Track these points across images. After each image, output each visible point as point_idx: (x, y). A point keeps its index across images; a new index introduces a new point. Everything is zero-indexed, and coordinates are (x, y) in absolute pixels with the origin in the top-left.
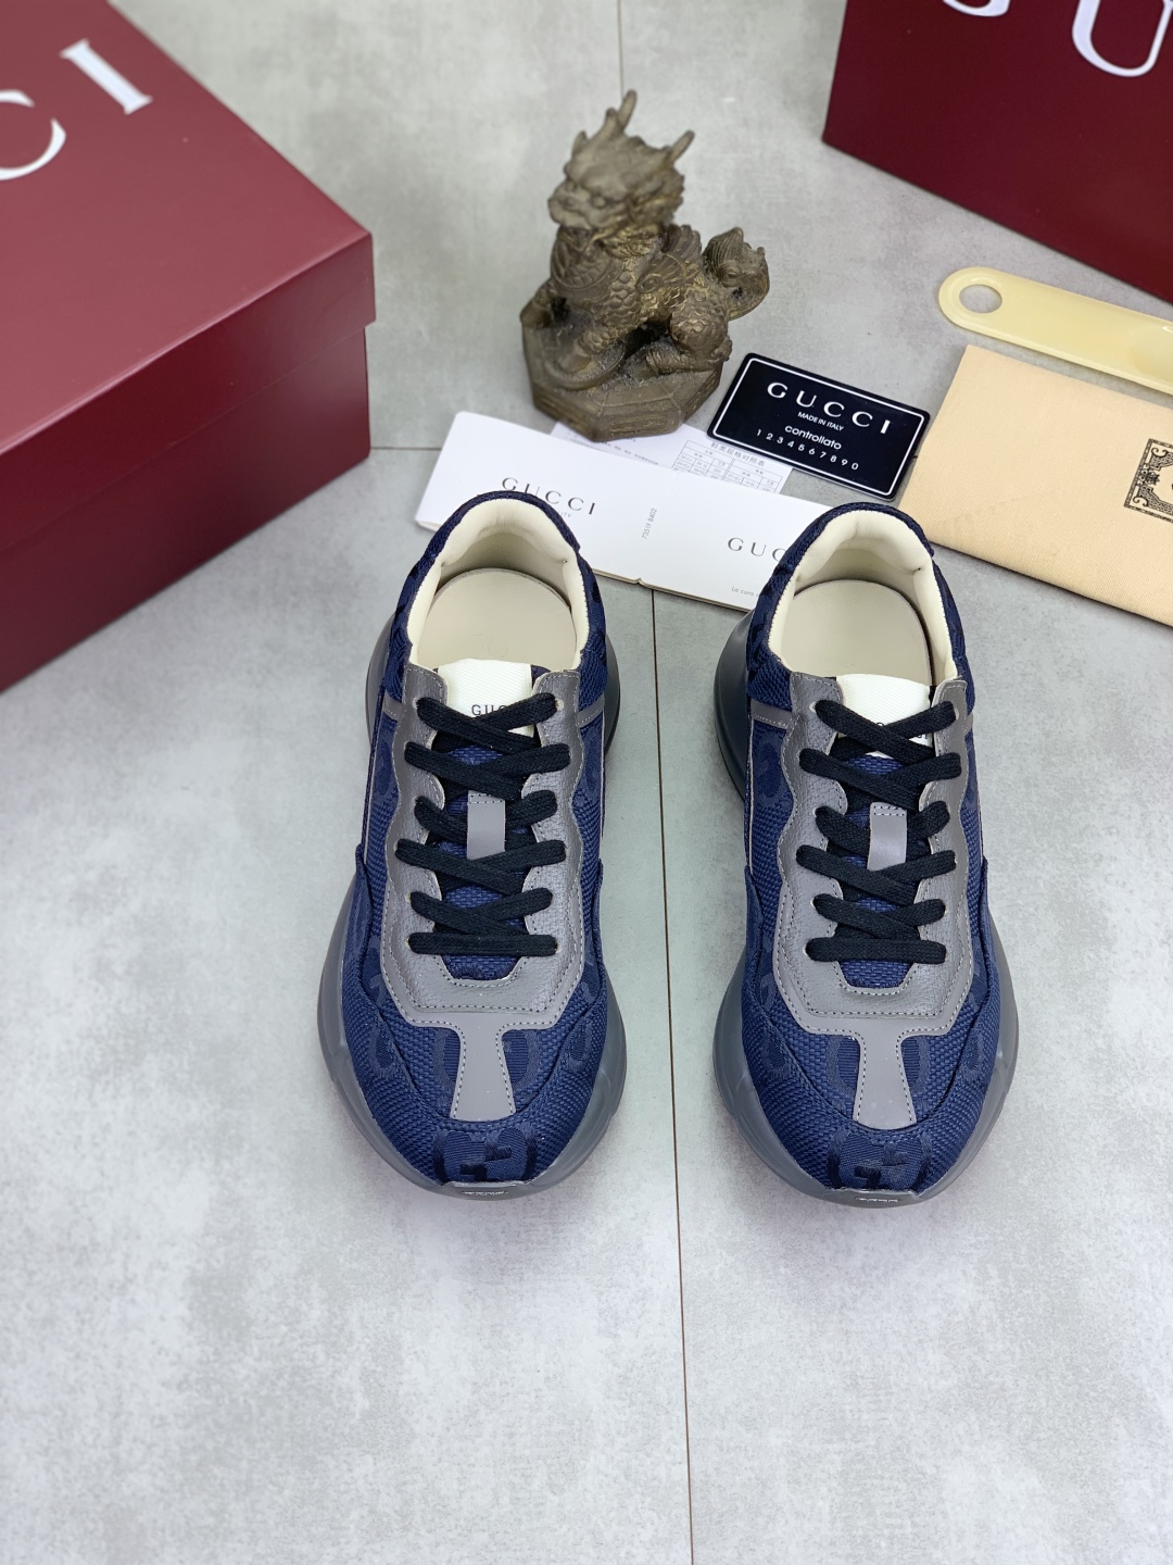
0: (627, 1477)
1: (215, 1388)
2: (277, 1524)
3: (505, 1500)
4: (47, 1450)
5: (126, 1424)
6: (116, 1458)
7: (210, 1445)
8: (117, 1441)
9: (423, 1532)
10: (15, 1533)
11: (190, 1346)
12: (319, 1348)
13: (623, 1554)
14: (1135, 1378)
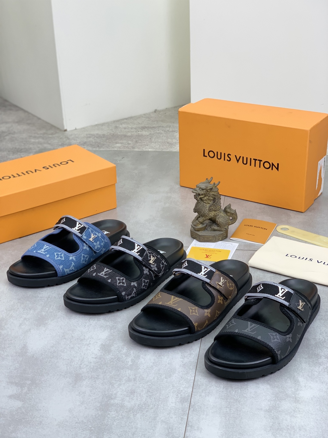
0: (181, 378)
1: (102, 359)
2: (109, 378)
3: (156, 379)
4: (67, 365)
5: (84, 362)
6: (80, 367)
7: (99, 366)
8: (81, 364)
9: (138, 382)
10: (58, 375)
11: (99, 353)
12: (124, 355)
13: (178, 388)
14: (293, 374)
